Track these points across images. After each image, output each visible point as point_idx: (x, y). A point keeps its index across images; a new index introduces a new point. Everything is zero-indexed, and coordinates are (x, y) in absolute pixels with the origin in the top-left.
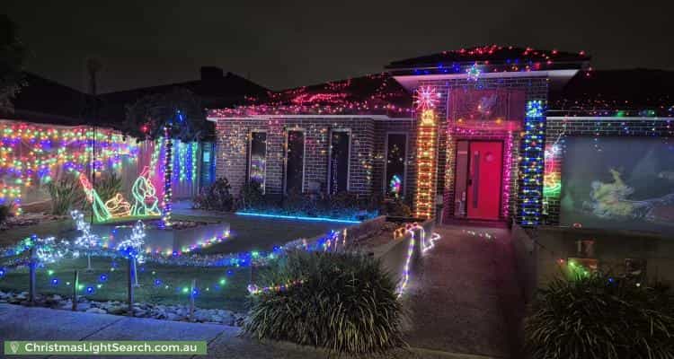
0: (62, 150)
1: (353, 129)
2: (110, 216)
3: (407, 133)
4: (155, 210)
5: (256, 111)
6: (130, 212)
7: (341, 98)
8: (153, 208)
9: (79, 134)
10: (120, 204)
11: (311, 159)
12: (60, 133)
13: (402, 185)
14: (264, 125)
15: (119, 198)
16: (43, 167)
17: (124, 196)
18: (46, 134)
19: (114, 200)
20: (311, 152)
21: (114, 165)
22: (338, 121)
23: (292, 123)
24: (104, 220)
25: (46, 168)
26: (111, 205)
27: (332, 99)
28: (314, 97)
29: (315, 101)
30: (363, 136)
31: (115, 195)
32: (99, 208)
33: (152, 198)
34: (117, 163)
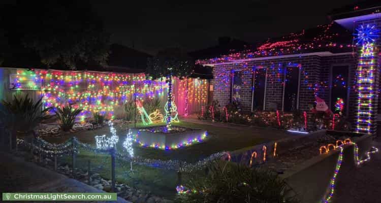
0: (133, 86)
1: (302, 64)
2: (151, 122)
3: (350, 65)
4: (176, 119)
5: (233, 57)
6: (163, 120)
7: (293, 43)
8: (175, 118)
9: (142, 77)
10: (157, 116)
11: (271, 87)
12: (131, 77)
13: (345, 105)
14: (239, 66)
15: (157, 113)
16: (124, 95)
17: (160, 111)
18: (125, 78)
19: (155, 113)
20: (271, 83)
21: (159, 94)
22: (291, 59)
23: (258, 63)
24: (147, 124)
25: (125, 96)
26: (152, 116)
27: (287, 44)
28: (273, 45)
29: (274, 47)
30: (310, 69)
31: (155, 111)
32: (145, 118)
33: (175, 112)
34: (161, 93)
